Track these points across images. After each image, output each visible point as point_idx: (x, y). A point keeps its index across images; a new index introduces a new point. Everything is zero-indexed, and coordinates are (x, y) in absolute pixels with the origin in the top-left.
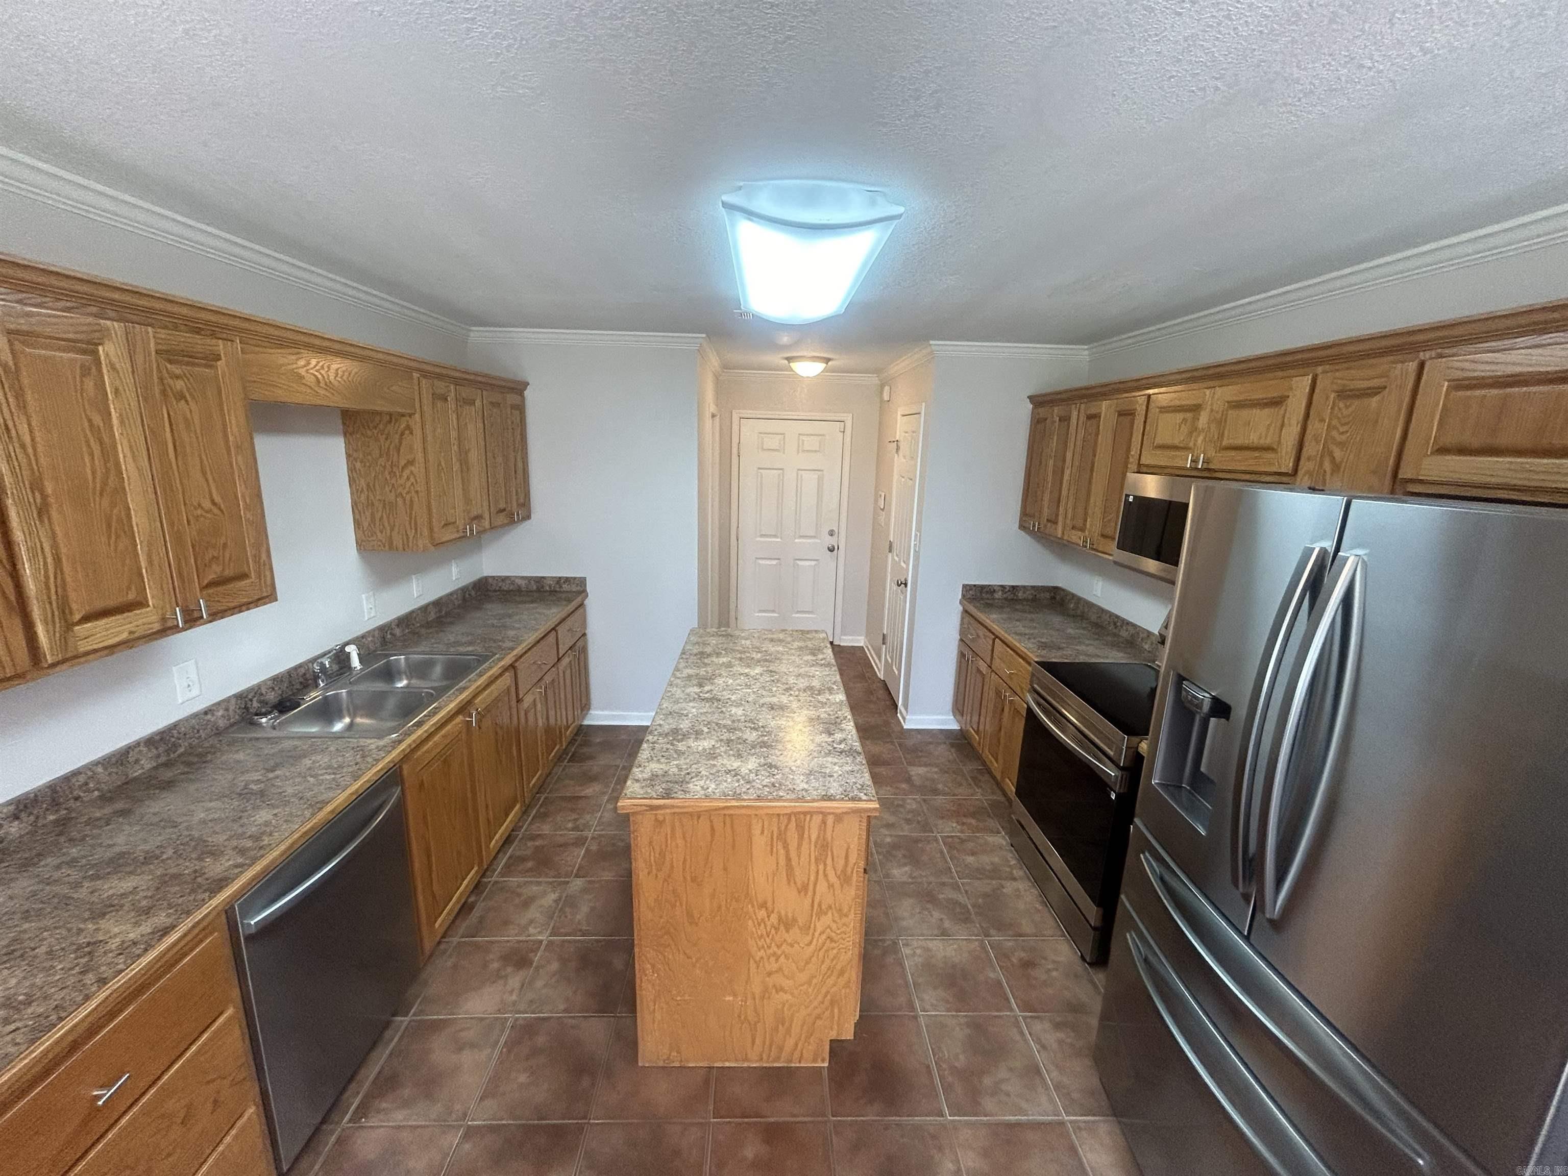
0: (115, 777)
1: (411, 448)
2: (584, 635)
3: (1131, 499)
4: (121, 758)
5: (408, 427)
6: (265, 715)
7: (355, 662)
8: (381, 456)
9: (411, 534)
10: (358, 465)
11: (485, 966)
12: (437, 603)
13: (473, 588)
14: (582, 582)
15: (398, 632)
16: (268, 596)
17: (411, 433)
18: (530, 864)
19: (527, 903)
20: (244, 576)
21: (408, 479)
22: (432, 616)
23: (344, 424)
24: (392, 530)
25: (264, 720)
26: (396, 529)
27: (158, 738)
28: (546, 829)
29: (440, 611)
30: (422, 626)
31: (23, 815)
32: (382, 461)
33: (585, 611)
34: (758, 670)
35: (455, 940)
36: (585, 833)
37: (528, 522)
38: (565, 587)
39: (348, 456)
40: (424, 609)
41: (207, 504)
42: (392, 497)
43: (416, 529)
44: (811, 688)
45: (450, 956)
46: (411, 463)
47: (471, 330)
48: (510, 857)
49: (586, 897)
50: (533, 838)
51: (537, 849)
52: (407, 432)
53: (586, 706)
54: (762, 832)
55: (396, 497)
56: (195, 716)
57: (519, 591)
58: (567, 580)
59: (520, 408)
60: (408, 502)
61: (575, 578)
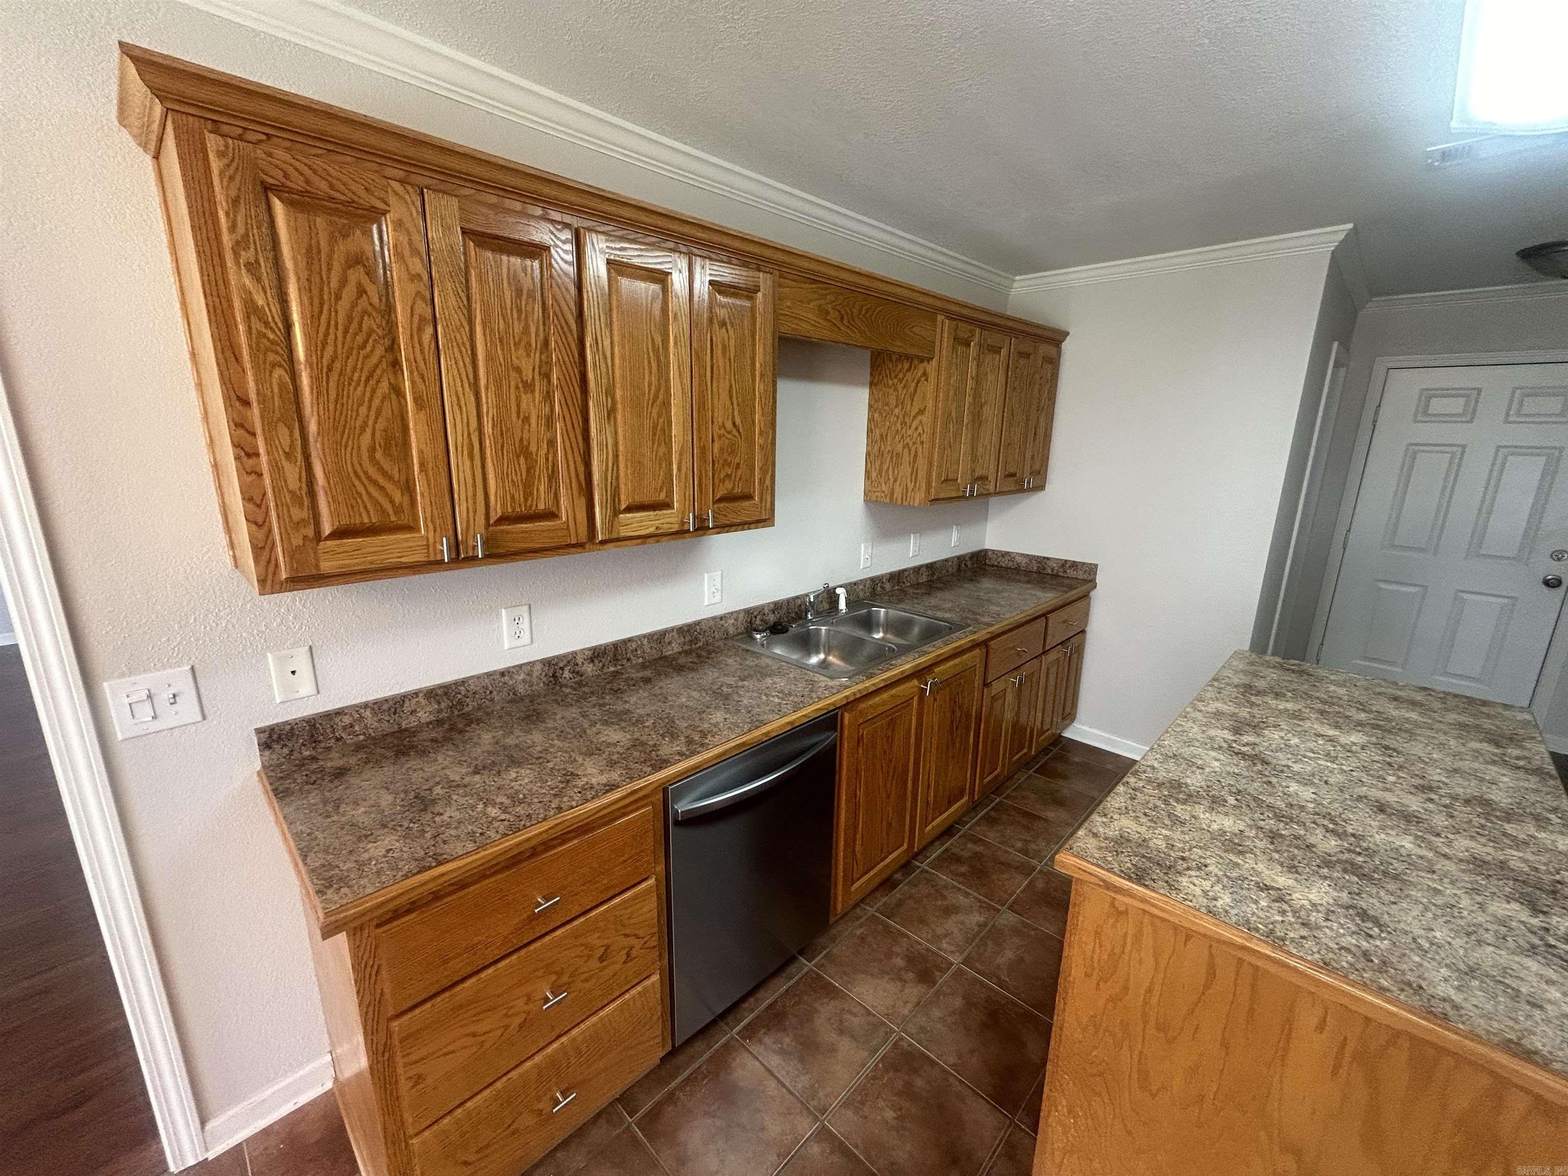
0: (654, 651)
1: (924, 395)
2: (1083, 632)
4: (659, 638)
5: (925, 374)
6: (759, 632)
7: (842, 605)
8: (897, 406)
9: (911, 486)
10: (876, 415)
11: (889, 955)
12: (930, 567)
13: (971, 559)
14: (1092, 569)
15: (888, 586)
16: (765, 520)
17: (927, 380)
18: (963, 869)
19: (949, 911)
20: (749, 497)
21: (916, 429)
22: (924, 579)
23: (871, 374)
24: (895, 481)
25: (758, 636)
26: (898, 482)
27: (685, 629)
28: (991, 836)
29: (933, 574)
30: (911, 586)
31: (596, 662)
32: (897, 411)
33: (1089, 604)
34: (1356, 738)
35: (871, 911)
36: (1034, 862)
37: (1040, 495)
38: (1071, 573)
39: (870, 406)
40: (917, 570)
41: (729, 425)
42: (899, 448)
43: (915, 482)
44: (1485, 803)
45: (861, 926)
46: (921, 412)
47: (1015, 281)
48: (947, 850)
49: (1016, 940)
50: (977, 841)
51: (977, 856)
52: (923, 379)
53: (1069, 715)
55: (904, 447)
56: (714, 618)
57: (1017, 570)
58: (1074, 565)
59: (1054, 362)
60: (913, 451)
61: (1084, 563)
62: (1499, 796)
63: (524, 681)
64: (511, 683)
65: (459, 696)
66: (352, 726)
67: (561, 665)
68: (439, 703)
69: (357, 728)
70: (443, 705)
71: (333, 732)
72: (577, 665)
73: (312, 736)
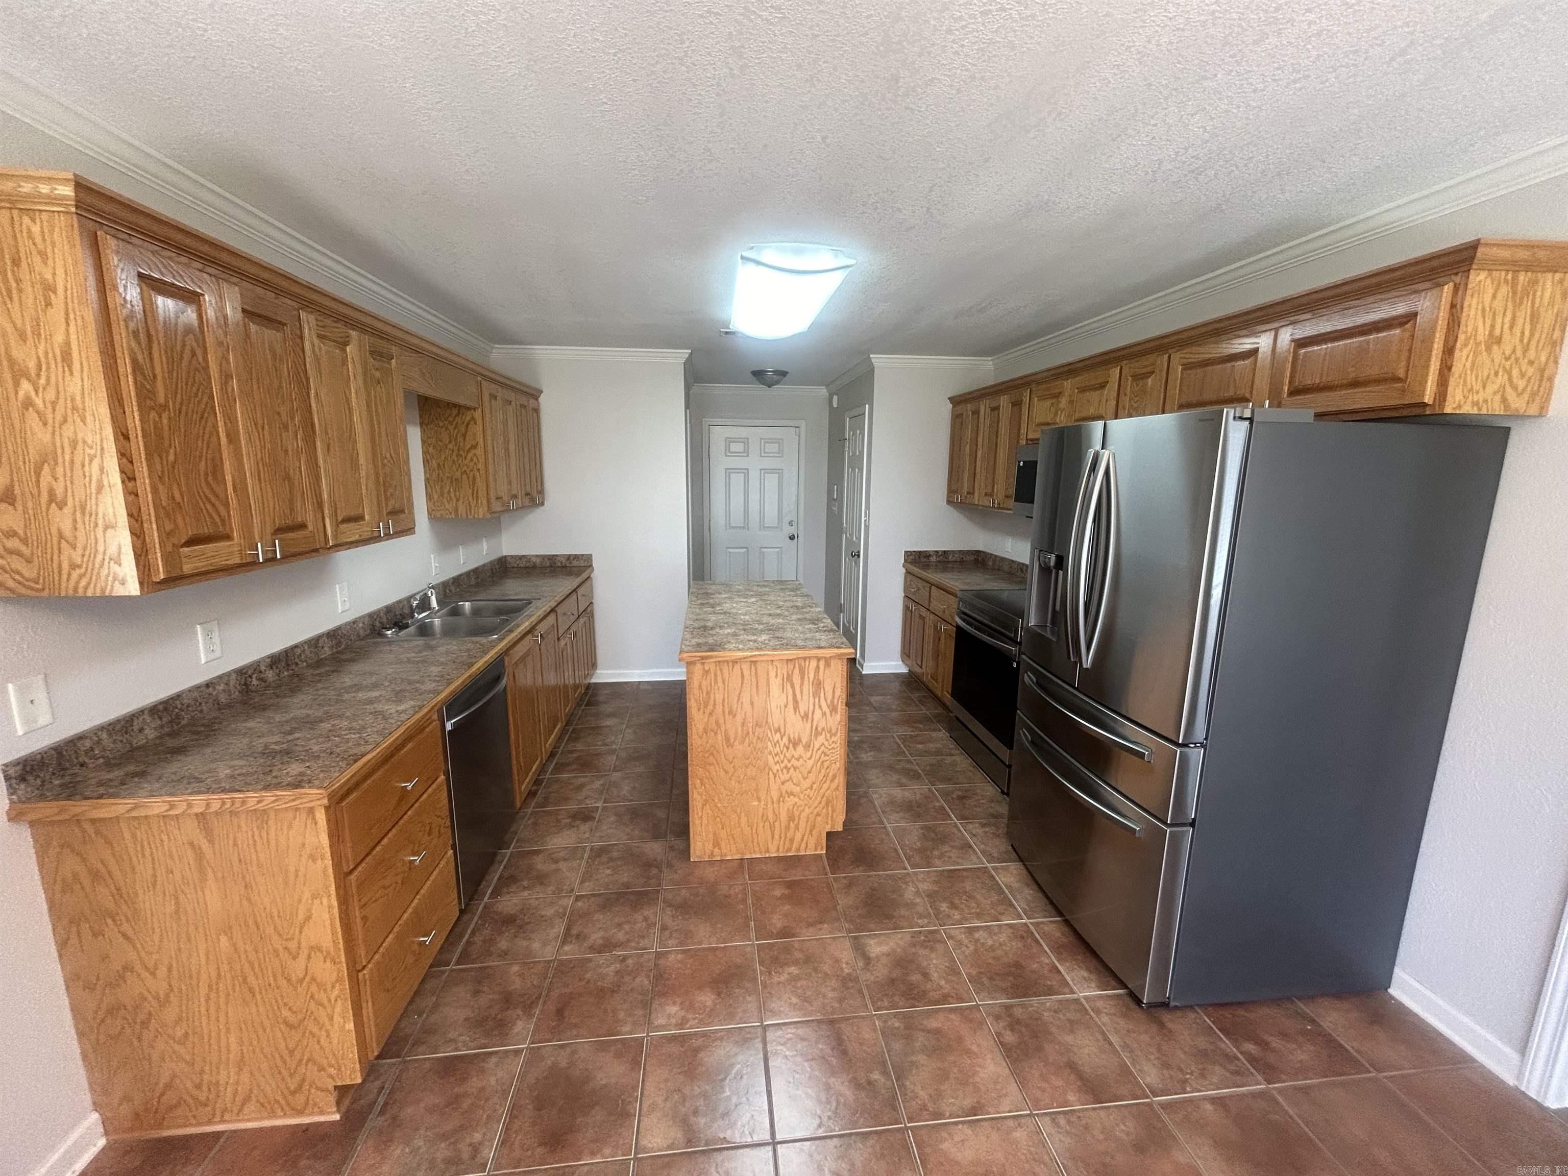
0: (313, 655)
1: (474, 434)
2: (592, 603)
3: (1022, 464)
4: (314, 642)
5: (473, 418)
6: (388, 629)
7: (434, 603)
8: (450, 442)
9: (473, 504)
10: (431, 449)
11: (558, 821)
12: (475, 571)
13: (497, 564)
14: (589, 558)
15: (453, 589)
16: (410, 528)
17: (475, 423)
18: (575, 766)
19: (580, 788)
20: (402, 511)
21: (472, 460)
22: (473, 581)
23: (421, 416)
24: (458, 500)
25: (389, 632)
26: (461, 500)
28: (580, 746)
29: (478, 577)
30: (469, 587)
32: (450, 446)
33: (592, 583)
34: (753, 600)
35: (529, 811)
37: (542, 508)
38: (575, 563)
39: (423, 442)
40: (468, 574)
41: (388, 456)
42: (458, 474)
43: (477, 500)
45: (529, 819)
46: (474, 447)
47: (492, 348)
48: (556, 764)
49: (626, 781)
50: (572, 752)
51: (578, 758)
52: (472, 423)
53: (593, 665)
54: (777, 675)
55: (462, 474)
56: (349, 623)
57: (534, 567)
58: (576, 557)
59: (537, 411)
60: (471, 478)
61: (583, 555)
62: (799, 604)
63: (224, 691)
64: (214, 693)
65: (177, 710)
66: (92, 749)
67: (250, 673)
68: (160, 718)
69: (97, 752)
70: (164, 720)
71: (77, 758)
72: (261, 672)
73: (60, 764)
